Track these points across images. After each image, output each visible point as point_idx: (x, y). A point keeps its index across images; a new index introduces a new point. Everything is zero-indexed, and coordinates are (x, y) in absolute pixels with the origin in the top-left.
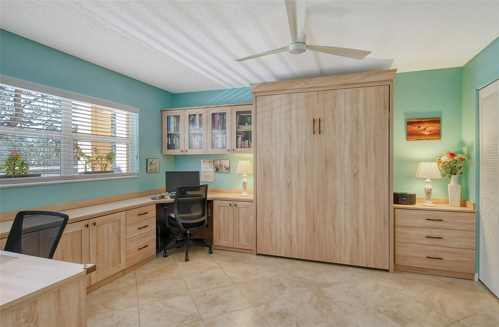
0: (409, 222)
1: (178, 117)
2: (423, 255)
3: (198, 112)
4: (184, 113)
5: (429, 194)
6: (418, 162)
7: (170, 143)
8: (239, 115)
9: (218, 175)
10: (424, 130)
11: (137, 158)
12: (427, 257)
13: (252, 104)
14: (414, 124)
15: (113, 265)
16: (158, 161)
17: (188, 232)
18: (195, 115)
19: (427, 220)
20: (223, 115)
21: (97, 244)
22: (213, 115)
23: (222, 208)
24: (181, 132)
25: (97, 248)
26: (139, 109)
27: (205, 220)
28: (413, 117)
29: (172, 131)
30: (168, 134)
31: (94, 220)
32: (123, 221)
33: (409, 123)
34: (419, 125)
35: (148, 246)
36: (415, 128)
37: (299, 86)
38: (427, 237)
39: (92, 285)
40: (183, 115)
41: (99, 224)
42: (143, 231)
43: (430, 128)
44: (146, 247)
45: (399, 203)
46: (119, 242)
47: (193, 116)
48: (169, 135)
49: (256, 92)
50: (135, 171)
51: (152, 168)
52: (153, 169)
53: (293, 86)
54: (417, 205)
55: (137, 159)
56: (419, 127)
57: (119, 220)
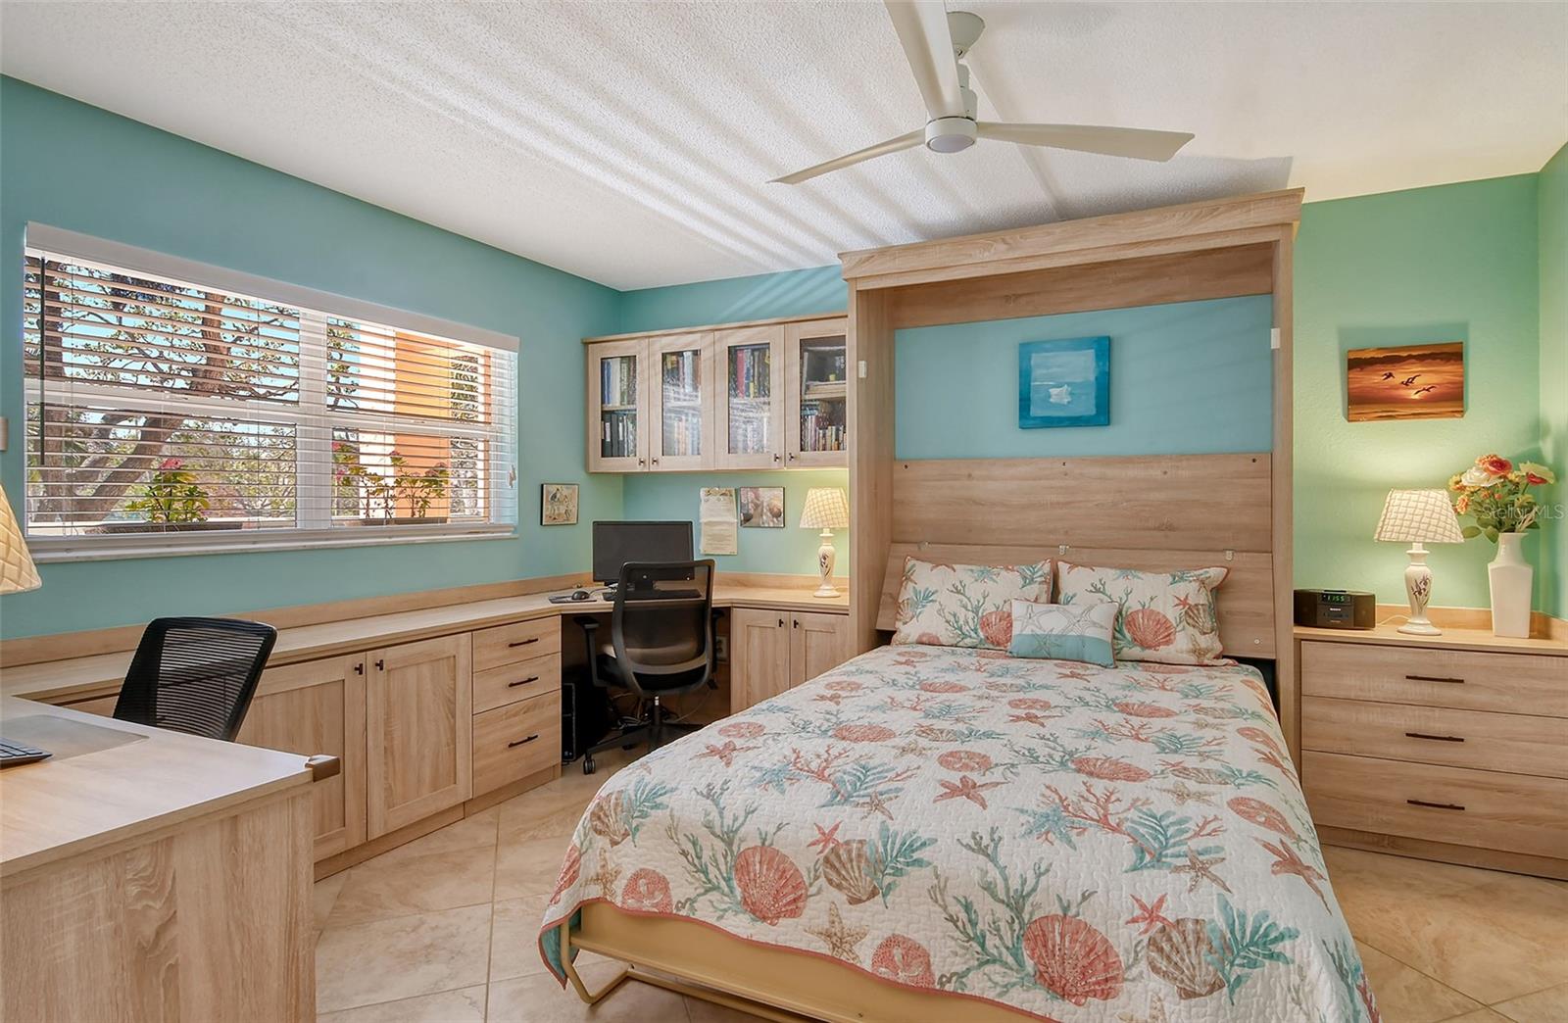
0: (1350, 684)
1: (630, 360)
2: (1398, 794)
3: (689, 344)
4: (649, 349)
5: (1420, 593)
6: (1382, 489)
7: (608, 440)
8: (808, 351)
9: (750, 533)
10: (1406, 384)
11: (513, 482)
12: (1409, 802)
13: (846, 316)
14: (1370, 368)
15: (435, 787)
16: (574, 491)
17: (657, 703)
18: (680, 354)
19: (1408, 677)
20: (760, 350)
21: (388, 722)
22: (733, 352)
23: (756, 632)
24: (641, 407)
25: (388, 734)
26: (518, 339)
27: (705, 666)
28: (1370, 346)
29: (615, 402)
30: (604, 413)
31: (380, 654)
32: (463, 661)
33: (1356, 364)
34: (1388, 369)
35: (536, 737)
36: (1374, 379)
37: (987, 256)
38: (1408, 735)
39: (374, 840)
40: (645, 354)
41: (393, 666)
42: (523, 693)
43: (1428, 378)
44: (530, 739)
45: (1318, 623)
46: (452, 721)
47: (674, 358)
48: (607, 415)
49: (856, 278)
50: (507, 521)
51: (556, 512)
52: (559, 515)
53: (971, 255)
54: (1381, 632)
55: (511, 484)
56: (1388, 377)
57: (452, 659)
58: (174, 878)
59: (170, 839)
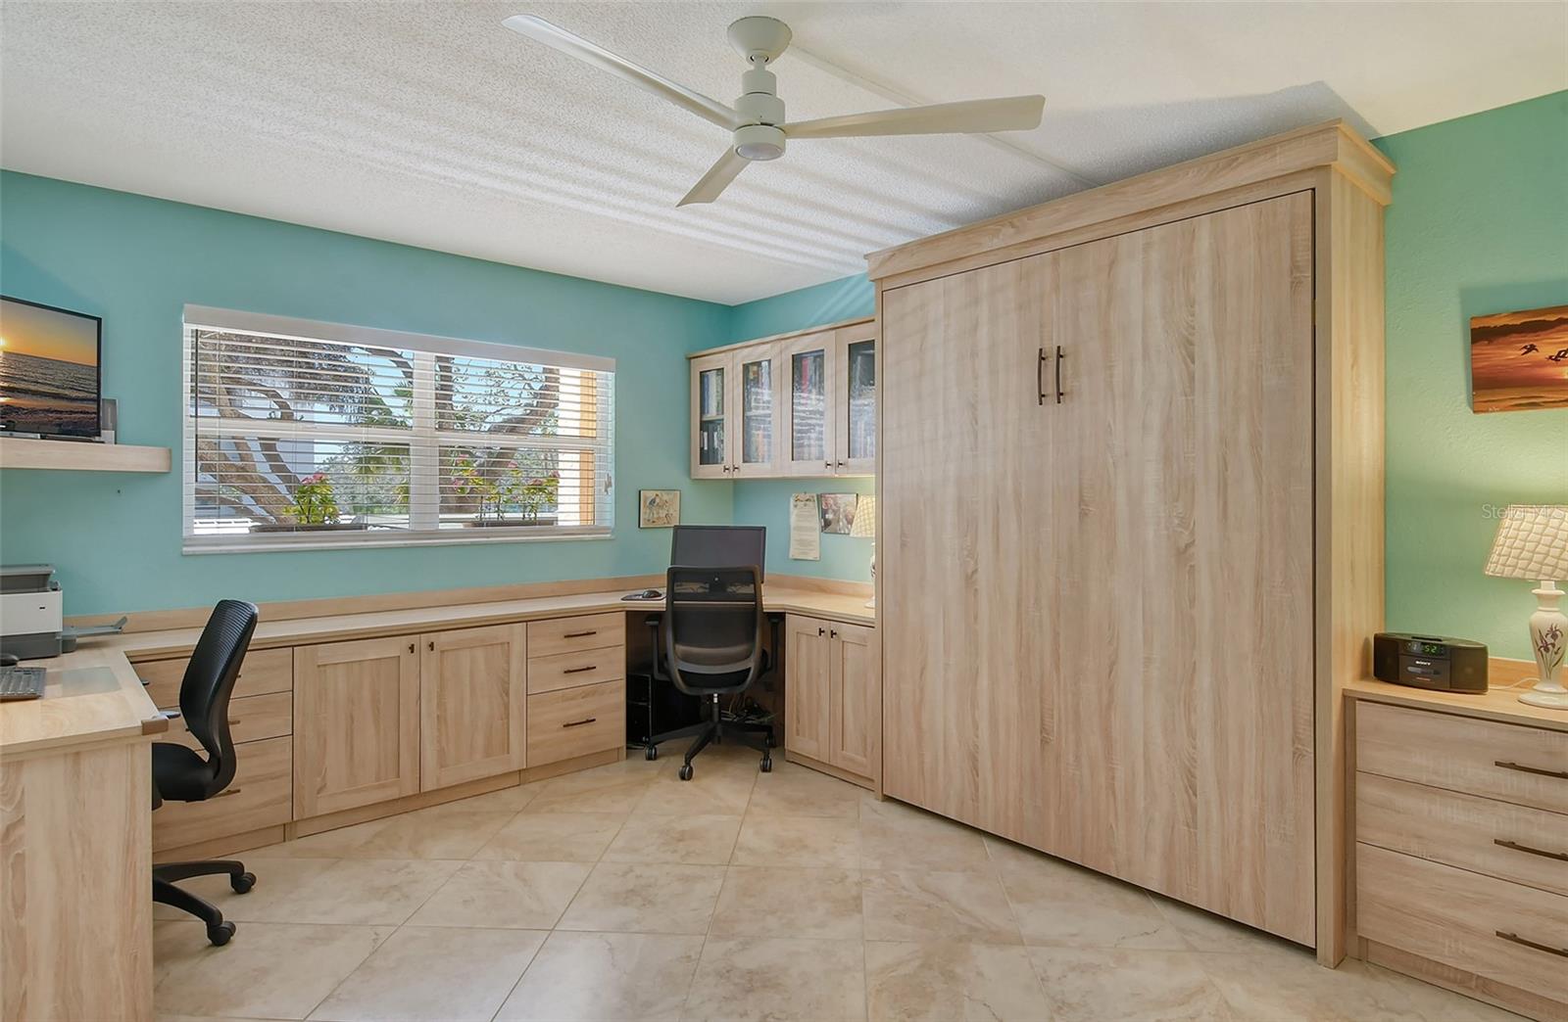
0: (1420, 764)
1: (721, 373)
2: (1486, 920)
3: (765, 353)
4: (732, 360)
5: (1547, 650)
6: (1498, 502)
7: (706, 448)
8: (862, 355)
9: (829, 538)
10: (1556, 360)
11: (609, 489)
12: (1498, 934)
13: (873, 321)
14: (1501, 340)
15: (488, 753)
16: (675, 495)
17: (716, 700)
18: (759, 364)
19: (1497, 764)
20: (819, 356)
21: (441, 696)
22: (797, 360)
23: (804, 639)
24: (727, 417)
25: (441, 704)
26: (614, 360)
27: (750, 669)
28: (1502, 308)
29: (712, 413)
30: (702, 423)
31: (433, 637)
32: (518, 647)
33: (1482, 335)
34: (1529, 339)
35: (594, 720)
36: (1509, 354)
37: (997, 243)
38: (1496, 842)
39: (425, 793)
40: (730, 365)
41: (446, 648)
42: (581, 680)
44: (588, 721)
46: (505, 698)
47: (755, 368)
48: (705, 426)
49: (882, 279)
50: (607, 524)
51: (655, 516)
52: (659, 518)
54: (1496, 700)
55: (606, 491)
56: (1529, 350)
57: (506, 645)
58: (23, 792)
59: (20, 764)
